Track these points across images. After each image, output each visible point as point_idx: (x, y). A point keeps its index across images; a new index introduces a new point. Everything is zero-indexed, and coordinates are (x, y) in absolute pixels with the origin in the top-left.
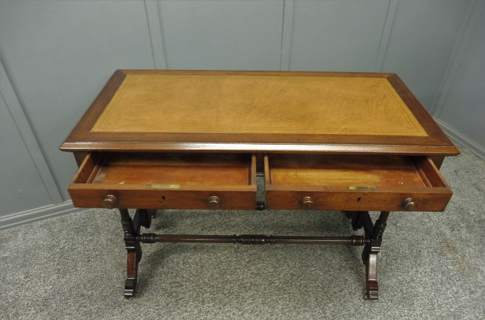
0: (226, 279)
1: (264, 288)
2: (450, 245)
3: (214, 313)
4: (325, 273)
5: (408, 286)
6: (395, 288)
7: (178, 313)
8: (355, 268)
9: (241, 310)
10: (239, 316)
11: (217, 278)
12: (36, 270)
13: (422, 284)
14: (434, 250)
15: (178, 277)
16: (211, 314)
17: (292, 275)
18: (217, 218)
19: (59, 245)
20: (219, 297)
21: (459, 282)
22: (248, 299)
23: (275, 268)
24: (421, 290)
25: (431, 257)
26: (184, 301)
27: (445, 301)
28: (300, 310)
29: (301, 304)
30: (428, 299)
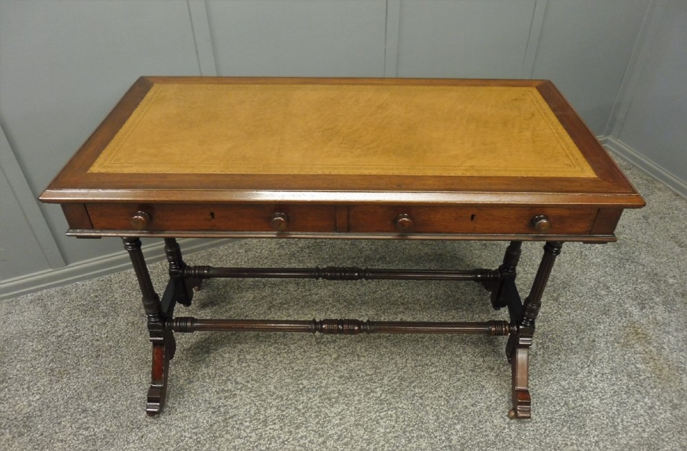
0: (301, 386)
1: (359, 400)
2: (640, 331)
3: (281, 440)
4: (450, 376)
5: (576, 396)
6: (556, 398)
7: (228, 440)
8: (496, 368)
9: (323, 436)
10: (319, 445)
11: (288, 385)
12: (18, 370)
13: (597, 393)
14: (615, 339)
15: (229, 382)
16: (275, 442)
17: (402, 379)
18: (292, 289)
19: (56, 331)
20: (289, 415)
21: (655, 390)
22: (333, 417)
23: (377, 368)
24: (597, 402)
25: (611, 350)
26: (236, 421)
27: (633, 421)
28: (412, 435)
29: (414, 426)
30: (607, 418)
